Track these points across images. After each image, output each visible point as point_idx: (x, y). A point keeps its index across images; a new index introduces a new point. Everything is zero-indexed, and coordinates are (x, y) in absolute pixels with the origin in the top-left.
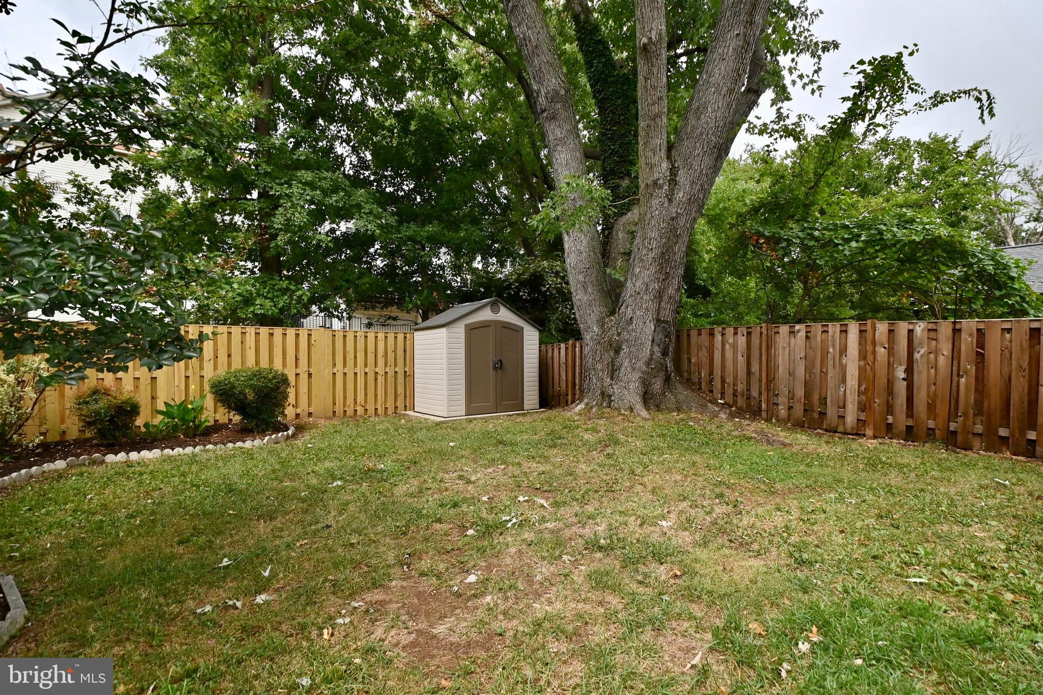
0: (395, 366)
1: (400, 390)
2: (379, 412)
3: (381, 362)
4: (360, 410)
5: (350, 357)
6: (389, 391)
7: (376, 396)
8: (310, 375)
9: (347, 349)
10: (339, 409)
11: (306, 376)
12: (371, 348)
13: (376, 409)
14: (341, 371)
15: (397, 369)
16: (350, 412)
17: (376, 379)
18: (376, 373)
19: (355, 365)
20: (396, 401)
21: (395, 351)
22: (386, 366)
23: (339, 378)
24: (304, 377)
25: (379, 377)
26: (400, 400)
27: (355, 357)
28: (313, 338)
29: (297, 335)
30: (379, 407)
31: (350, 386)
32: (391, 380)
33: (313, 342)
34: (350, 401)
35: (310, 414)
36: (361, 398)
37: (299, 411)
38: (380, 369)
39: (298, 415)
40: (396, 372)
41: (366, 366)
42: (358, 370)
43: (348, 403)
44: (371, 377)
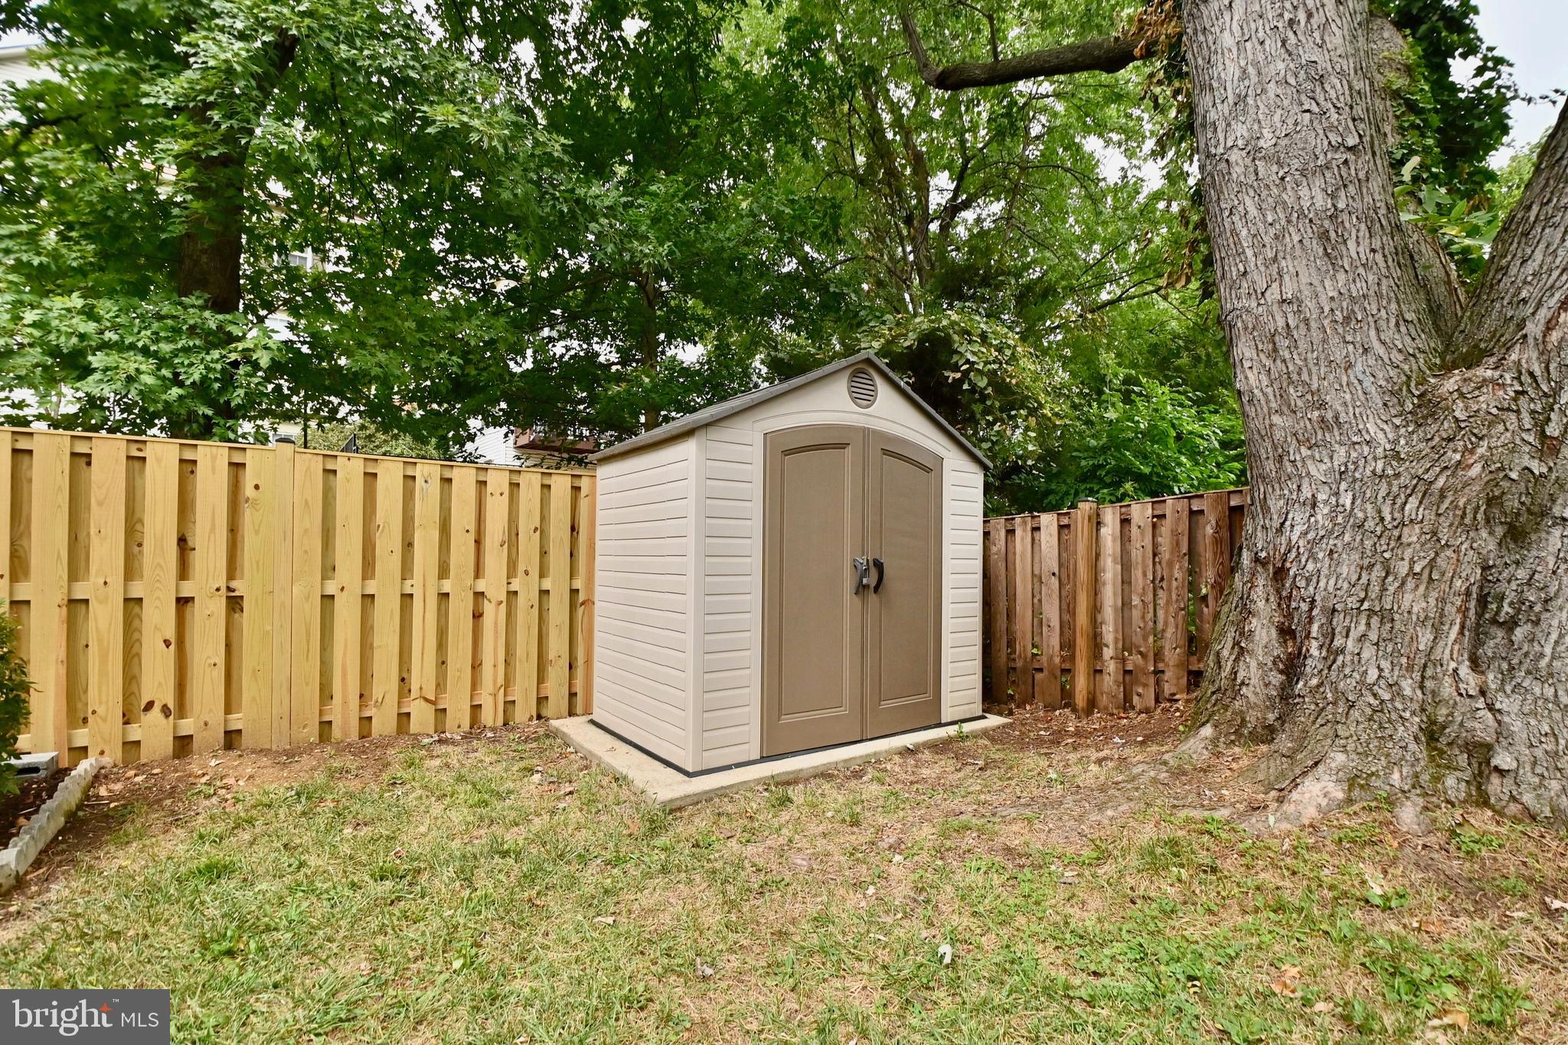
0: (542, 575)
1: (557, 645)
2: (487, 717)
3: (495, 561)
4: (421, 716)
5: (388, 544)
6: (520, 651)
7: (476, 666)
8: (235, 603)
9: (380, 518)
10: (344, 715)
11: (219, 605)
12: (463, 518)
13: (476, 708)
14: (355, 589)
15: (547, 584)
16: (383, 723)
17: (477, 616)
18: (479, 595)
19: (406, 571)
20: (541, 679)
21: (542, 530)
22: (511, 572)
23: (347, 613)
24: (210, 611)
25: (488, 609)
26: (557, 675)
27: (408, 545)
28: (249, 479)
29: (188, 467)
30: (485, 699)
31: (386, 639)
32: (528, 618)
33: (249, 491)
34: (385, 685)
35: (231, 739)
36: (422, 675)
37: (187, 726)
38: (493, 583)
39: (183, 745)
40: (544, 593)
41: (443, 572)
42: (413, 586)
43: (377, 692)
44: (460, 609)
